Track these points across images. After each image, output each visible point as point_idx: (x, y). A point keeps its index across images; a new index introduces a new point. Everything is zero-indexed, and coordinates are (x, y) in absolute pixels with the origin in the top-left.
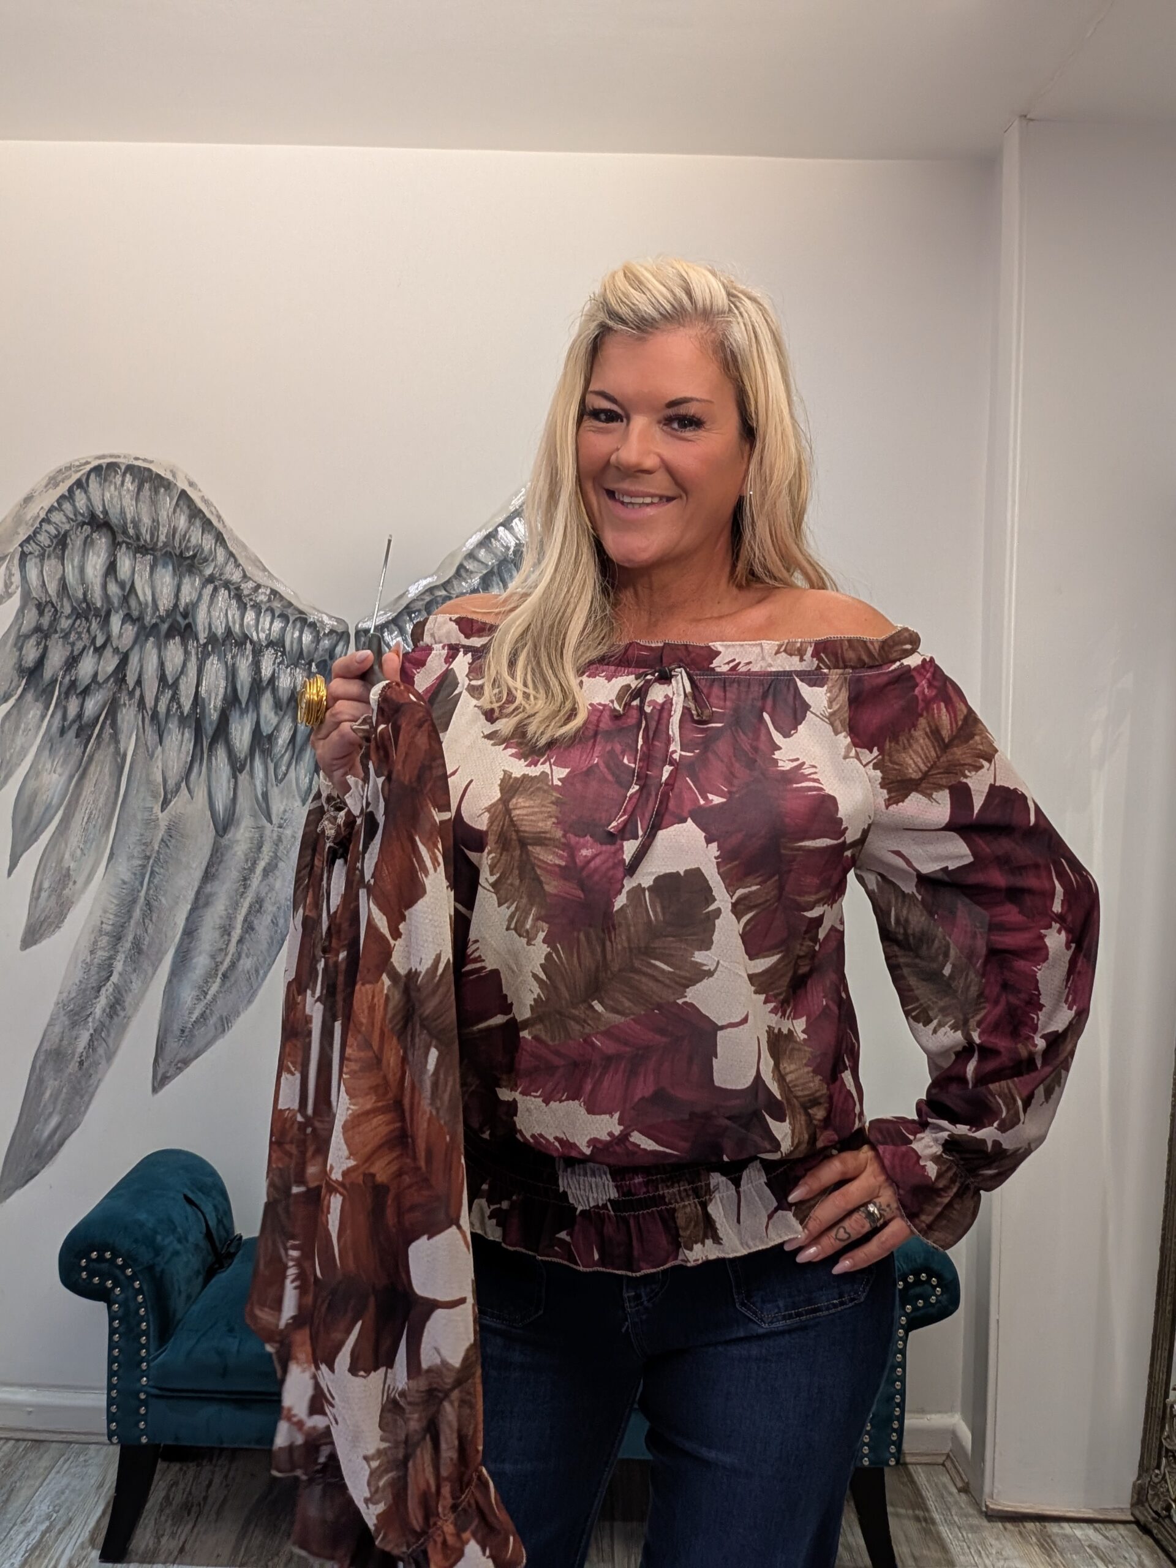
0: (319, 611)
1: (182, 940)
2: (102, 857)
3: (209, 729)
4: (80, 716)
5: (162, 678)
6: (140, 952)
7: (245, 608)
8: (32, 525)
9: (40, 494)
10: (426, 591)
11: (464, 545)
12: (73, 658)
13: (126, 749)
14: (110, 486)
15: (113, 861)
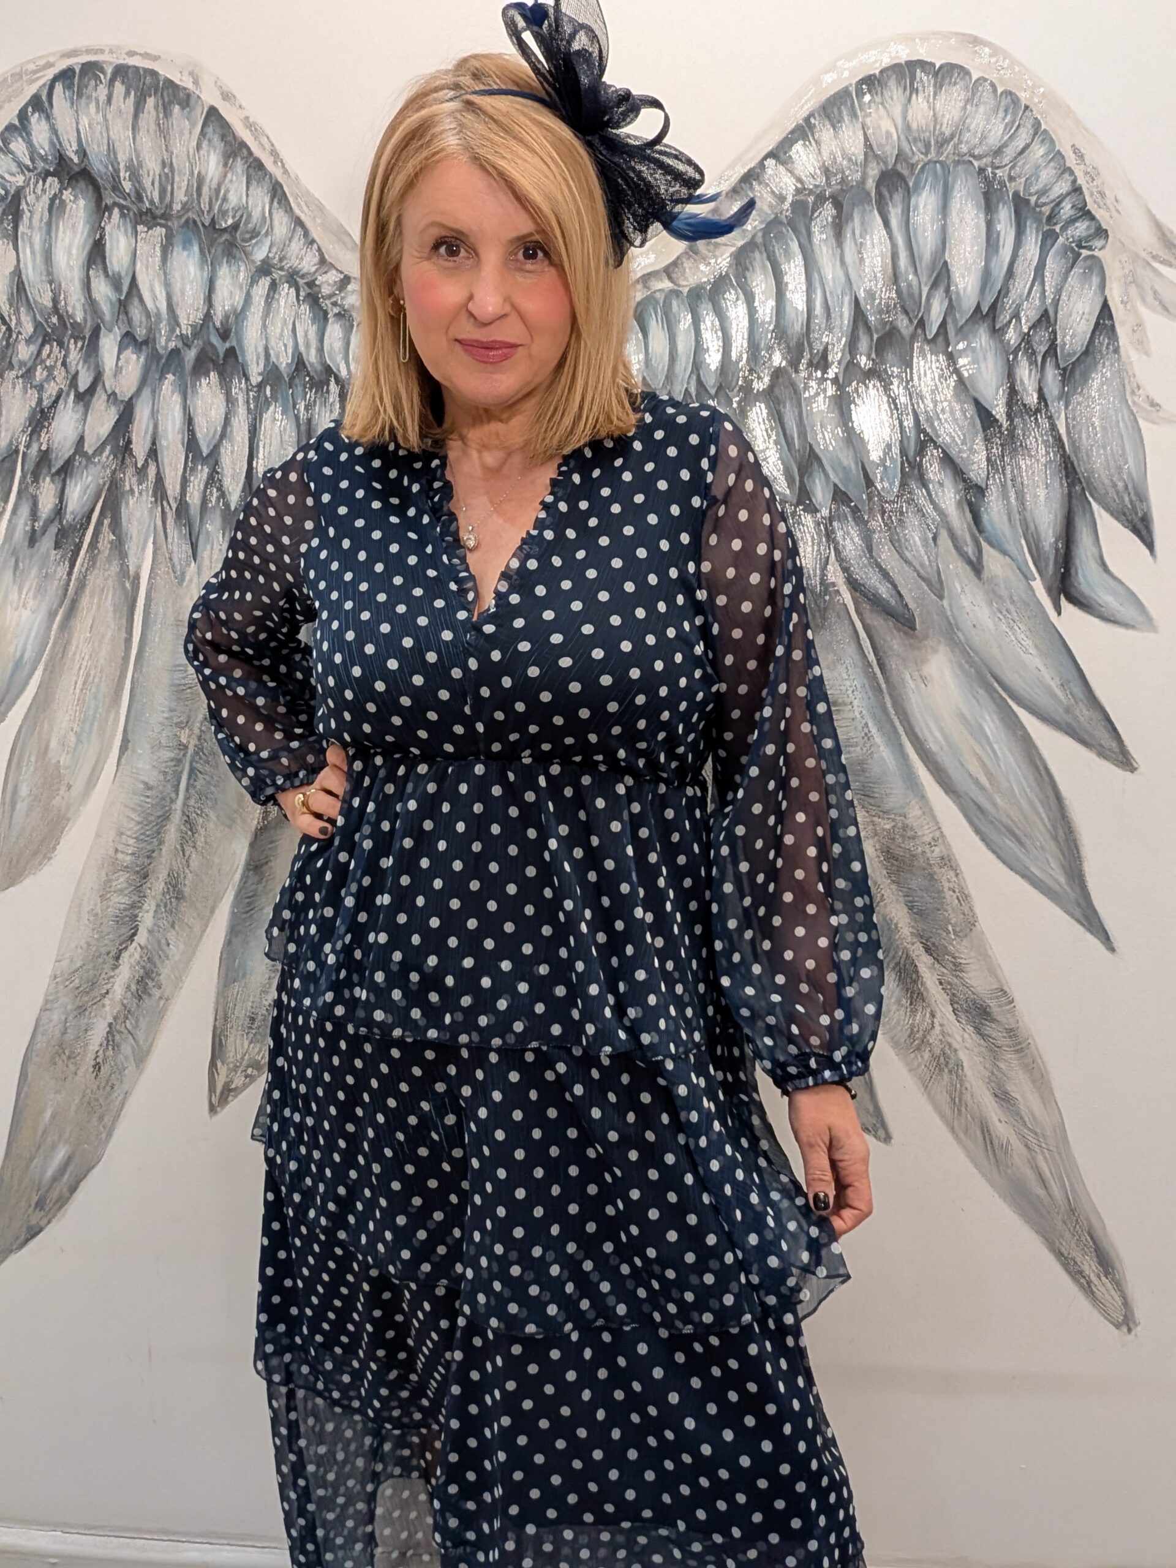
1: (245, 878)
2: (110, 748)
4: (59, 511)
5: (192, 444)
6: (180, 897)
7: (326, 319)
12: (42, 411)
13: (139, 567)
14: (87, 105)
15: (129, 752)
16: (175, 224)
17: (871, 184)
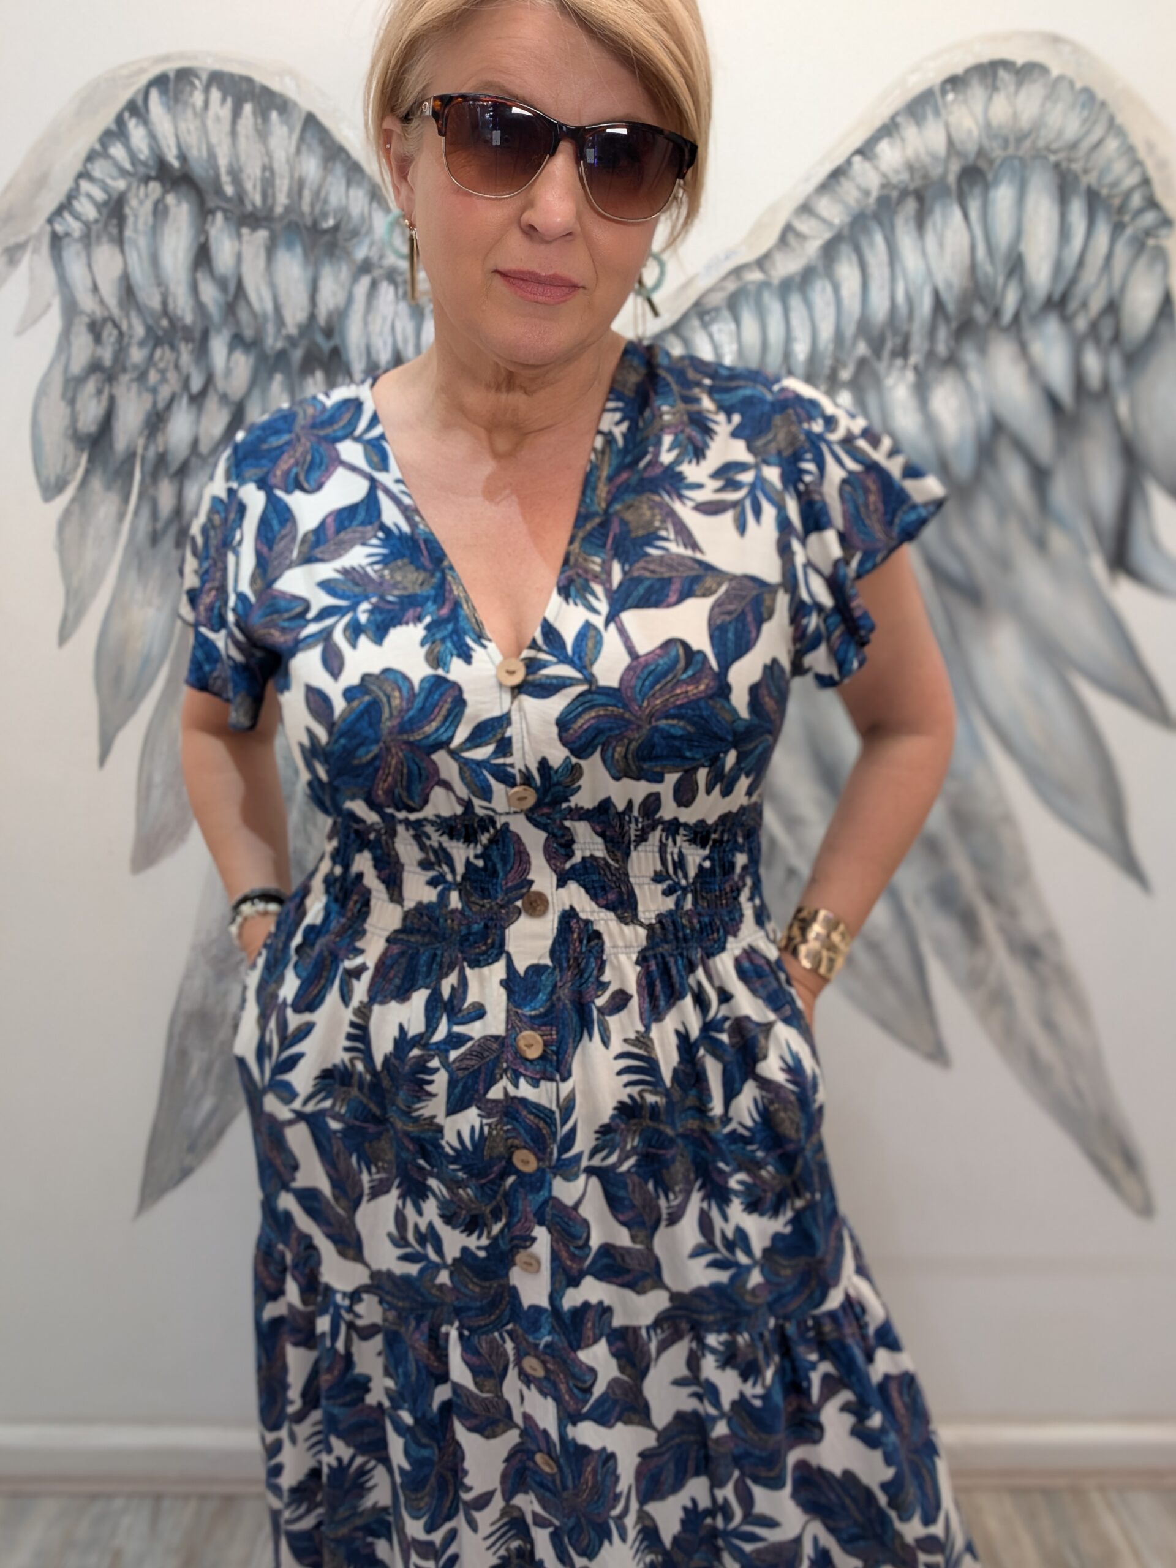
4: (178, 512)
10: (731, 274)
12: (158, 414)
14: (185, 113)
16: (278, 226)
17: (952, 179)
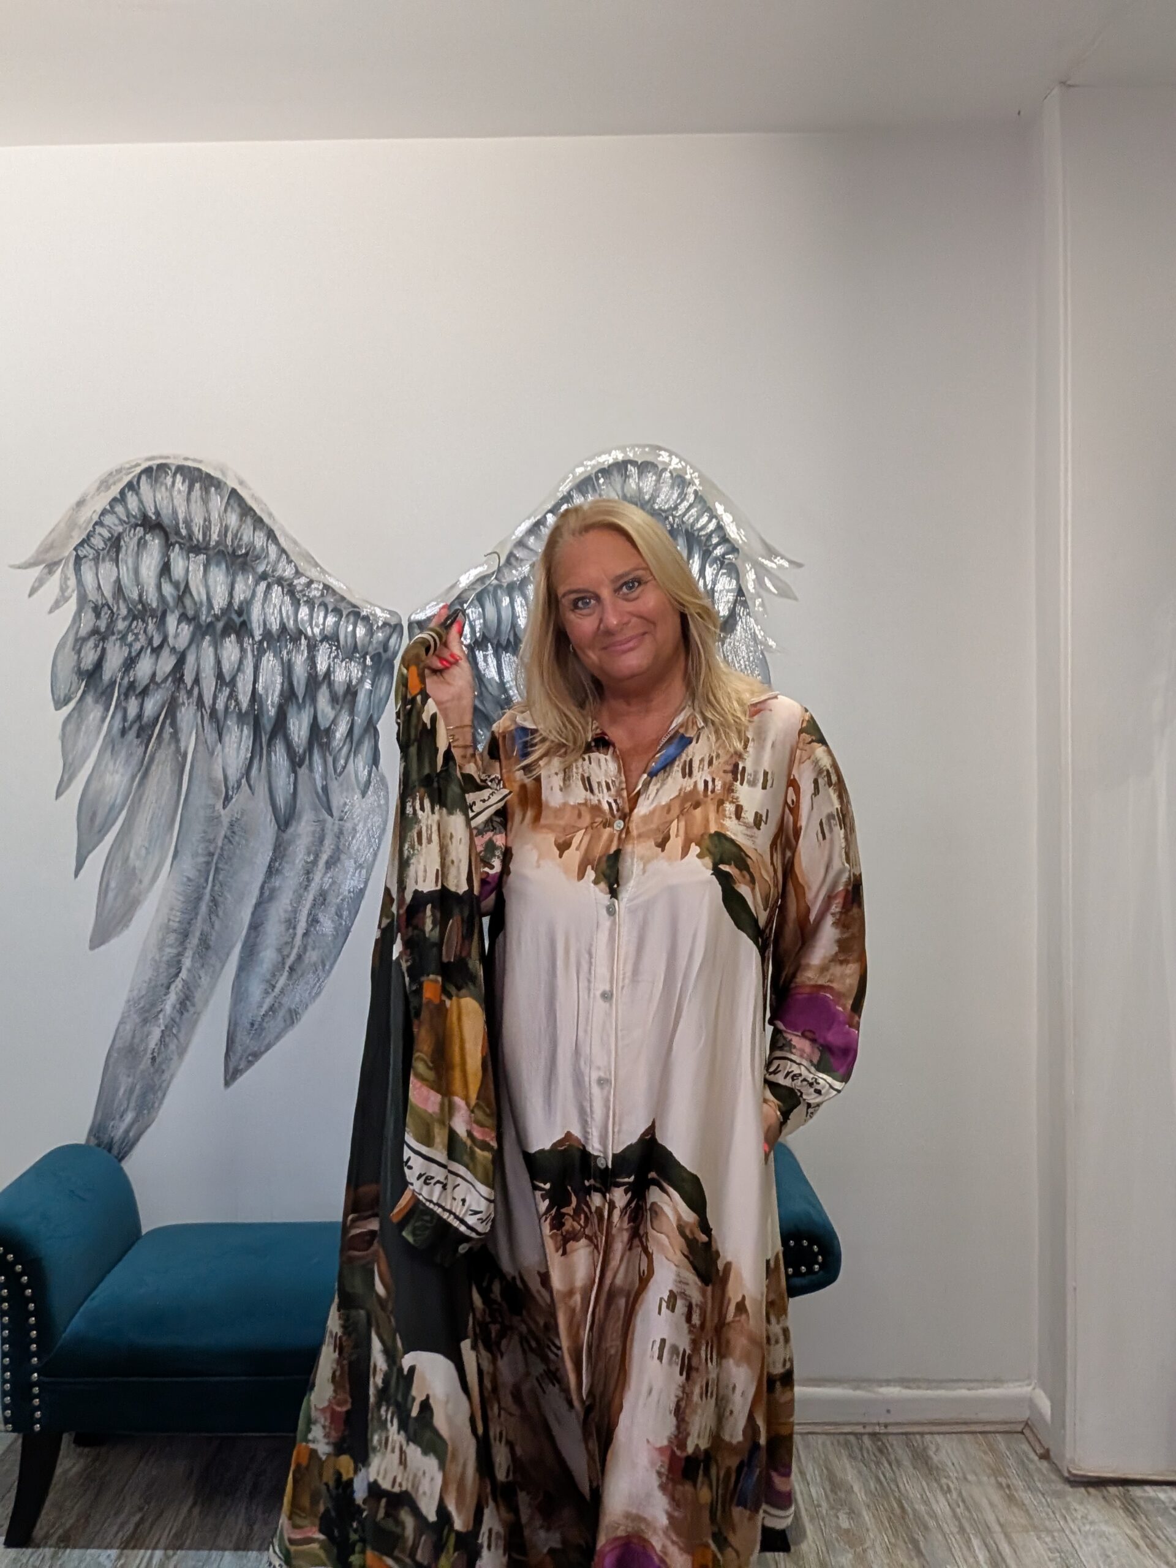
0: (371, 604)
1: (248, 935)
2: (166, 856)
3: (267, 725)
4: (140, 716)
5: (220, 676)
6: (208, 948)
7: (299, 604)
8: (86, 529)
9: (92, 498)
10: (478, 580)
11: (513, 533)
12: (131, 658)
13: (187, 748)
14: (160, 487)
15: (179, 858)
